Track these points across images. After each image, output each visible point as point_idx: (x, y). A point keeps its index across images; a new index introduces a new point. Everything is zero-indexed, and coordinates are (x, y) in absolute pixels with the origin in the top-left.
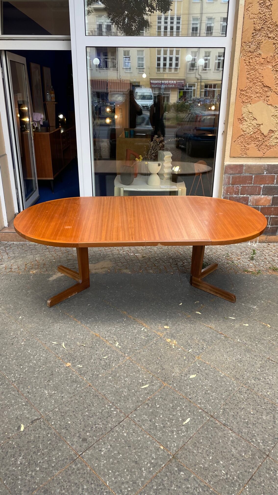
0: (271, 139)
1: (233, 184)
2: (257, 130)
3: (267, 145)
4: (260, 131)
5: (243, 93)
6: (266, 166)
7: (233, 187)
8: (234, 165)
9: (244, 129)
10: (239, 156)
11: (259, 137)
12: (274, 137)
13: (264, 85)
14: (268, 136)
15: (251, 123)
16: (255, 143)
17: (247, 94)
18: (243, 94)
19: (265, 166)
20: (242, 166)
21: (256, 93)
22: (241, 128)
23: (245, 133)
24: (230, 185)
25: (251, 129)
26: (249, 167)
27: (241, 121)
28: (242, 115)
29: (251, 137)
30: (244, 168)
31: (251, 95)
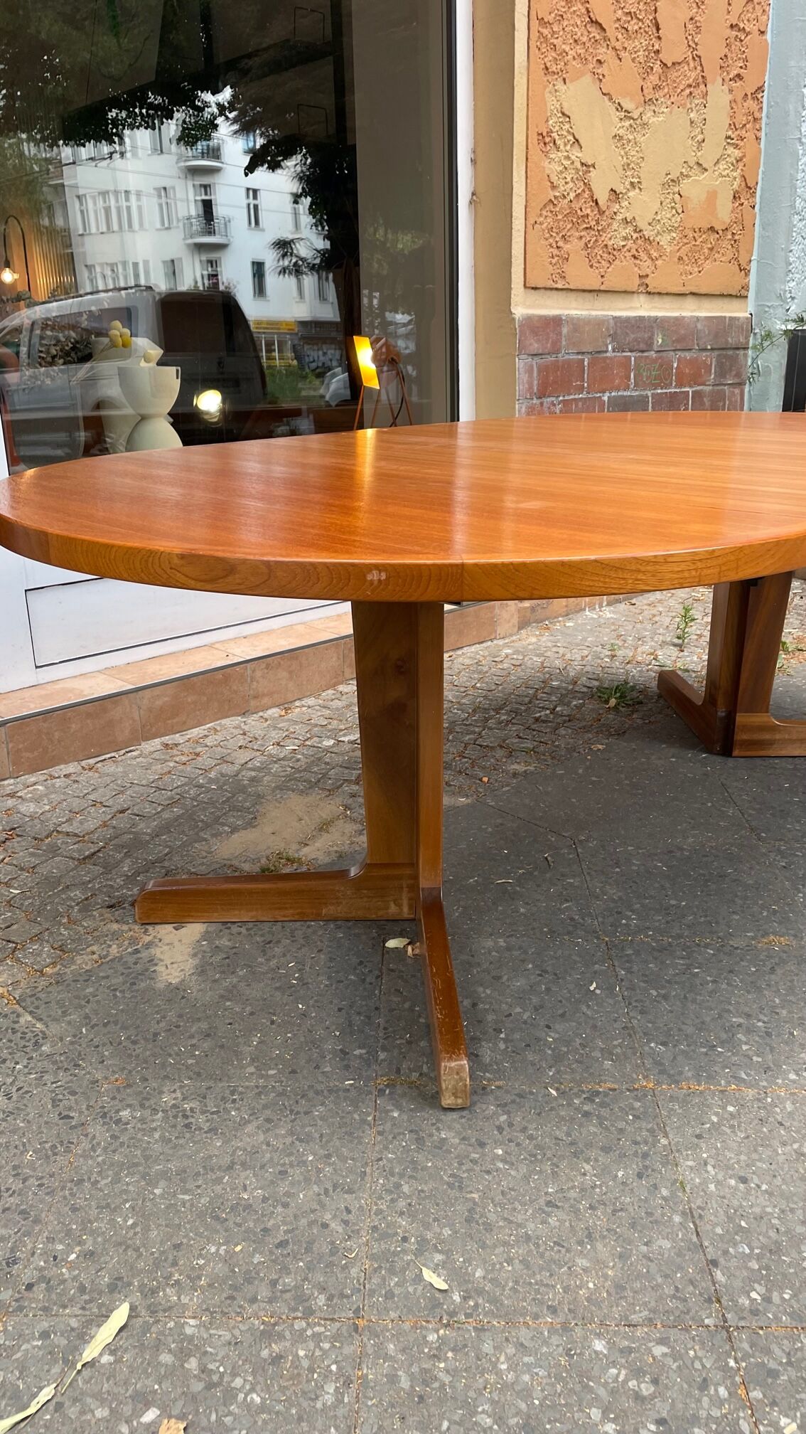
0: (615, 226)
1: (541, 395)
2: (583, 187)
3: (606, 245)
4: (590, 190)
5: (545, 32)
6: (611, 321)
7: (542, 404)
8: (541, 317)
9: (554, 179)
10: (550, 284)
11: (589, 211)
12: (619, 217)
13: (591, 14)
14: (607, 213)
15: (568, 158)
16: (581, 237)
17: (555, 41)
18: (545, 38)
19: (608, 320)
20: (556, 321)
21: (576, 41)
22: (548, 172)
23: (558, 194)
24: (535, 401)
25: (569, 179)
26: (577, 324)
27: (545, 144)
28: (547, 121)
29: (572, 212)
30: (565, 330)
31: (564, 47)
